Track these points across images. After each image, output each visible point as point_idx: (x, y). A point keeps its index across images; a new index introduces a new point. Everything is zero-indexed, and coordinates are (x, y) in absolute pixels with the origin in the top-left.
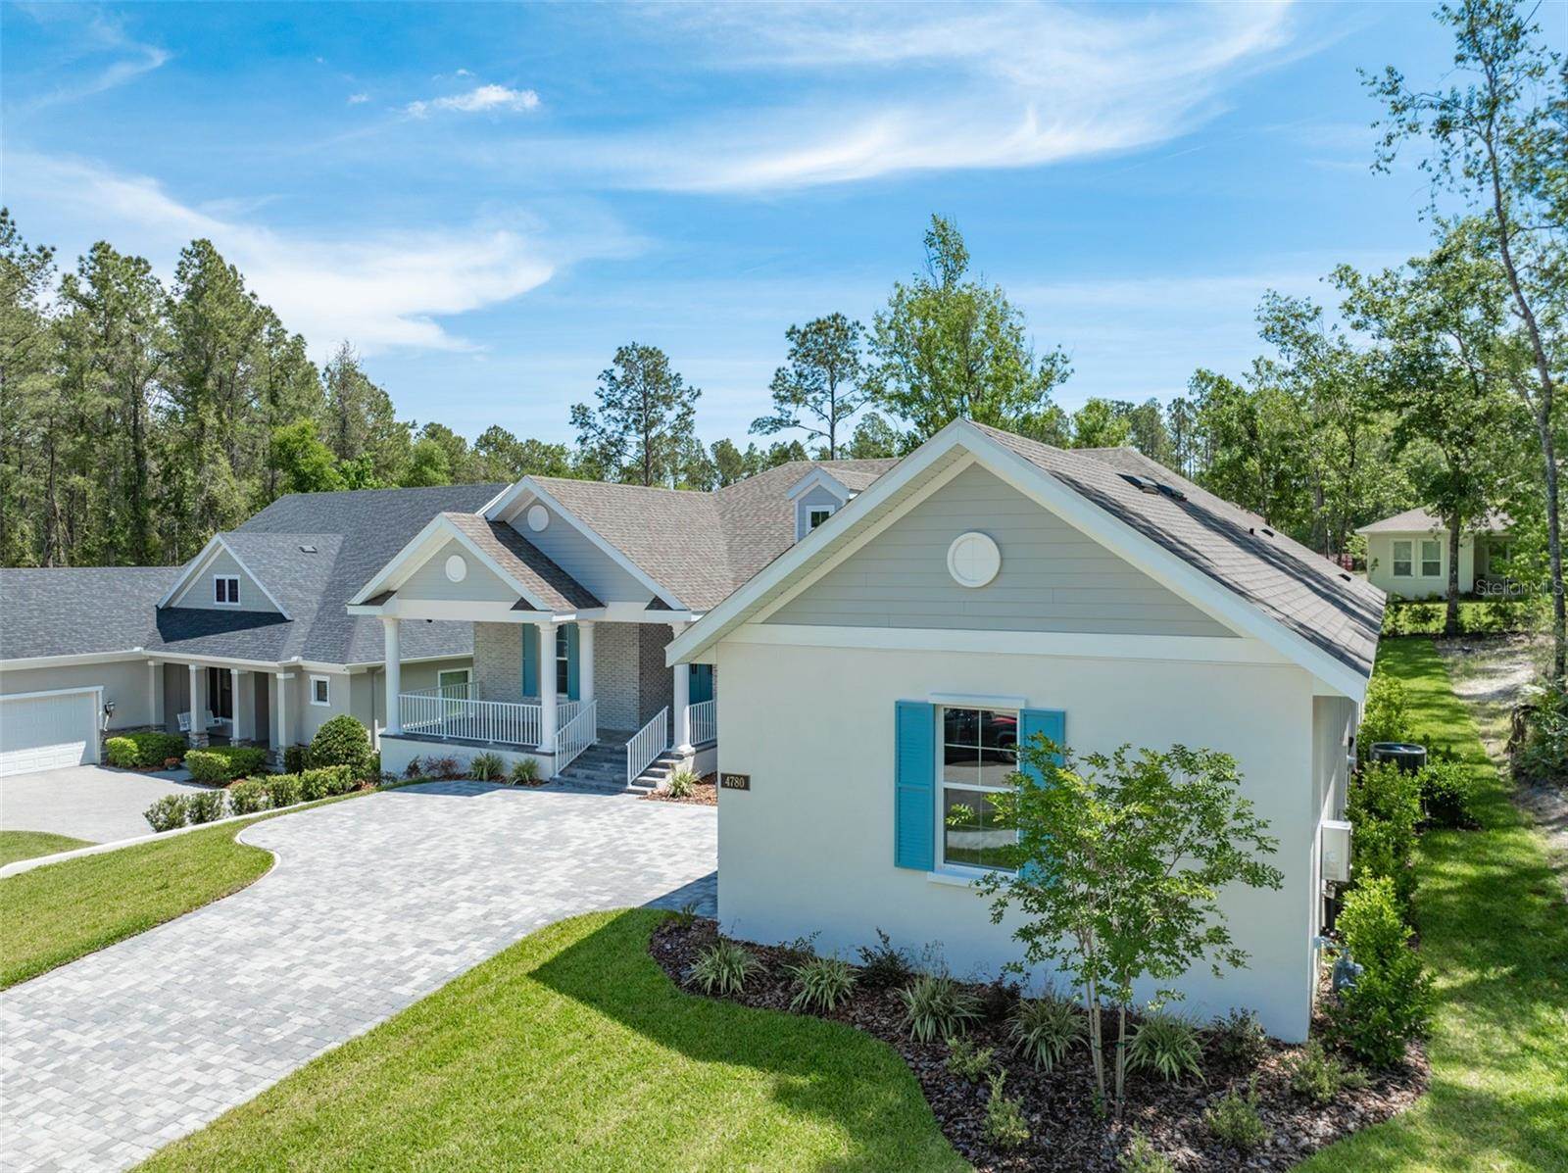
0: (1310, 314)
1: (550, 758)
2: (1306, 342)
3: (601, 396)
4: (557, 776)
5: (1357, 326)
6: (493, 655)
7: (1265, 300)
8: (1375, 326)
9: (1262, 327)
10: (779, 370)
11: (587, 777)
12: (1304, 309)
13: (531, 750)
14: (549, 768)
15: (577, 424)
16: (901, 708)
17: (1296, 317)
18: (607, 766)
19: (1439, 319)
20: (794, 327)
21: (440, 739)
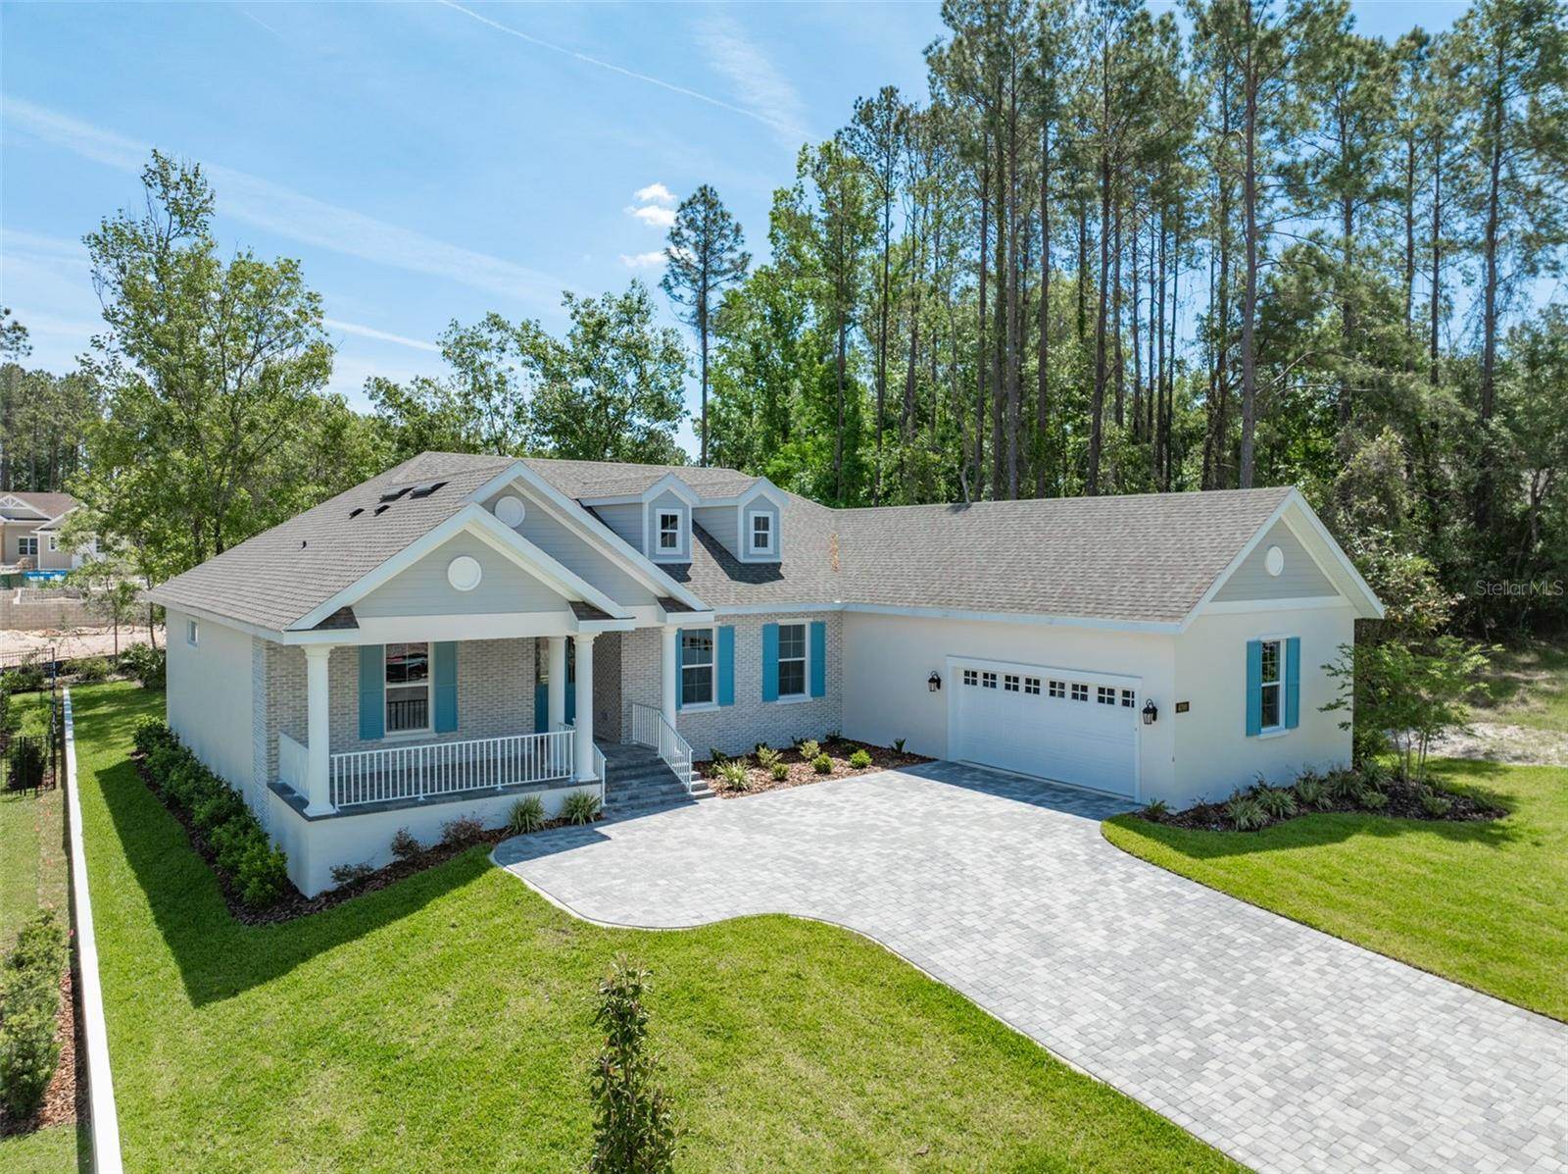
1: (598, 786)
4: (604, 805)
14: (600, 796)
21: (414, 803)
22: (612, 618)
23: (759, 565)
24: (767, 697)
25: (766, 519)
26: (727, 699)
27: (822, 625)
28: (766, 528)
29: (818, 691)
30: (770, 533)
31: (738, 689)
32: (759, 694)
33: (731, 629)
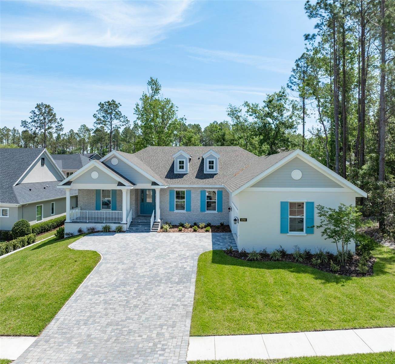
0: (239, 111)
1: (126, 225)
2: (238, 118)
3: (31, 119)
4: (128, 229)
5: (251, 115)
6: (85, 199)
7: (229, 106)
8: (254, 115)
9: (227, 113)
10: (95, 114)
11: (136, 229)
12: (238, 109)
13: (119, 223)
14: (125, 227)
15: (23, 127)
16: (282, 203)
17: (236, 111)
18: (140, 226)
19: (269, 115)
20: (101, 103)
21: (86, 222)
22: (125, 186)
23: (209, 174)
24: (202, 210)
25: (213, 162)
26: (189, 210)
27: (222, 191)
28: (213, 164)
29: (220, 210)
30: (214, 165)
31: (192, 207)
32: (199, 210)
33: (190, 191)
